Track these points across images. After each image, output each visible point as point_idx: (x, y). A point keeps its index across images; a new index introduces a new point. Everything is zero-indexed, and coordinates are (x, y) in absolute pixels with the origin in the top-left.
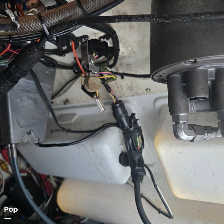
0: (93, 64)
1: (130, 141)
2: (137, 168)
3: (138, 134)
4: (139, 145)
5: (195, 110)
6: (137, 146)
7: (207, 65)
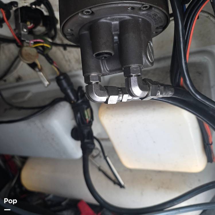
0: (26, 33)
1: (79, 115)
2: (86, 141)
3: (86, 107)
4: (87, 118)
5: (108, 69)
6: (86, 119)
7: (108, 17)
